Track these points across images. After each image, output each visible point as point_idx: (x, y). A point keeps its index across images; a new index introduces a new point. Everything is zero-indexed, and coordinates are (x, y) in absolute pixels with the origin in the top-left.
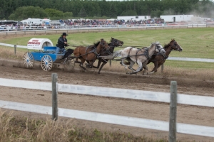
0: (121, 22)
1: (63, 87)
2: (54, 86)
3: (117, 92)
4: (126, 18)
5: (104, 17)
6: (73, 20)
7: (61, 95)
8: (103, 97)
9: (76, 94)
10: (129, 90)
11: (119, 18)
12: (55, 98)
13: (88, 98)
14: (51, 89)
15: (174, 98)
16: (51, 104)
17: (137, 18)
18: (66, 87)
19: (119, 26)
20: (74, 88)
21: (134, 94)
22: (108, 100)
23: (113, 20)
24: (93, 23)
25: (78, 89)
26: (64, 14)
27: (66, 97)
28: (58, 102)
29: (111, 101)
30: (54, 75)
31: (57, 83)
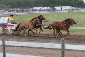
0: (35, 10)
1: (8, 43)
2: (3, 42)
3: (35, 44)
4: (38, 8)
5: (27, 7)
6: (12, 9)
7: (7, 47)
8: (28, 47)
10: (41, 43)
11: (35, 8)
12: (4, 48)
13: (20, 48)
14: (2, 44)
15: (63, 46)
16: (2, 52)
17: (43, 8)
18: (10, 43)
19: (35, 12)
20: (14, 43)
21: (43, 45)
22: (30, 49)
23: (31, 9)
24: (22, 11)
25: (16, 43)
26: (6, 6)
27: (10, 48)
28: (6, 51)
29: (32, 49)
30: (3, 37)
31: (5, 41)
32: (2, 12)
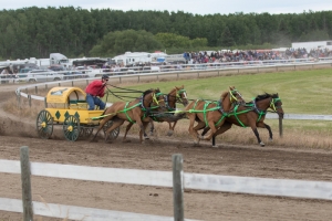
0: (300, 54)
1: (193, 179)
2: (177, 178)
3: (297, 187)
4: (309, 46)
5: (266, 44)
6: (209, 53)
7: (190, 195)
8: (269, 197)
9: (217, 192)
10: (320, 183)
11: (296, 46)
12: (178, 200)
13: (239, 198)
14: (171, 184)
16: (172, 212)
17: (329, 44)
18: (200, 180)
19: (296, 62)
20: (215, 181)
21: (327, 190)
22: (278, 202)
23: (284, 49)
24: (246, 58)
25: (222, 182)
26: (191, 42)
27: (200, 198)
28: (185, 208)
29: (285, 203)
30: (176, 158)
31: (182, 173)
32: (175, 62)
